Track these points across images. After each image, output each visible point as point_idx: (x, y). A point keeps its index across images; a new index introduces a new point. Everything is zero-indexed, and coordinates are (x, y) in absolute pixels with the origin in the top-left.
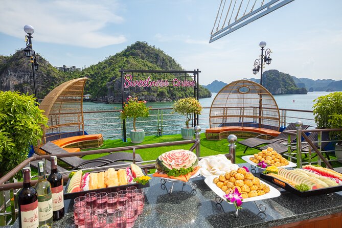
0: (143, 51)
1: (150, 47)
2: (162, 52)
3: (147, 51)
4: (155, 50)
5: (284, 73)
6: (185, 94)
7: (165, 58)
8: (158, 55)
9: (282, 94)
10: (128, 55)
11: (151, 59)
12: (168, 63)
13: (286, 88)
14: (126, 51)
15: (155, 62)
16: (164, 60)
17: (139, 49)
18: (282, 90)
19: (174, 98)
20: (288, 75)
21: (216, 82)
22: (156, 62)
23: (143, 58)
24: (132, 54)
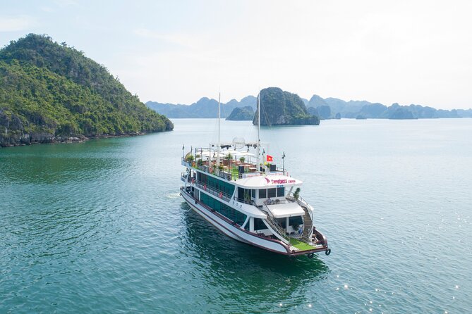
0: (42, 52)
1: (56, 44)
2: (79, 54)
3: (49, 51)
4: (64, 51)
5: (290, 93)
6: (115, 127)
7: (83, 64)
8: (69, 59)
9: (286, 124)
10: (11, 58)
11: (56, 66)
12: (90, 74)
13: (292, 115)
14: (8, 49)
15: (64, 71)
16: (81, 68)
17: (34, 47)
18: (286, 118)
19: (94, 136)
20: (296, 95)
21: (204, 100)
22: (67, 72)
23: (40, 64)
24: (19, 56)
